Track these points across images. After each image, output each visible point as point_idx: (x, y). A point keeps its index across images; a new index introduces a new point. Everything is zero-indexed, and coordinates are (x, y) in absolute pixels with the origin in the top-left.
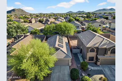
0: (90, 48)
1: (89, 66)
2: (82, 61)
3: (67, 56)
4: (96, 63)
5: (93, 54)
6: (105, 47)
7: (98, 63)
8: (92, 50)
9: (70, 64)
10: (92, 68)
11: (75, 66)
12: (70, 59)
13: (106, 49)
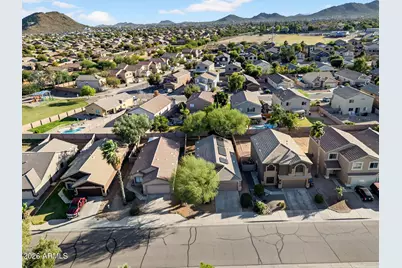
0: (266, 165)
1: (266, 191)
2: (256, 183)
3: (235, 177)
4: (277, 186)
5: (272, 174)
6: (288, 163)
7: (280, 186)
8: (271, 168)
9: (240, 188)
10: (271, 193)
11: (246, 191)
12: (239, 181)
13: (288, 166)
